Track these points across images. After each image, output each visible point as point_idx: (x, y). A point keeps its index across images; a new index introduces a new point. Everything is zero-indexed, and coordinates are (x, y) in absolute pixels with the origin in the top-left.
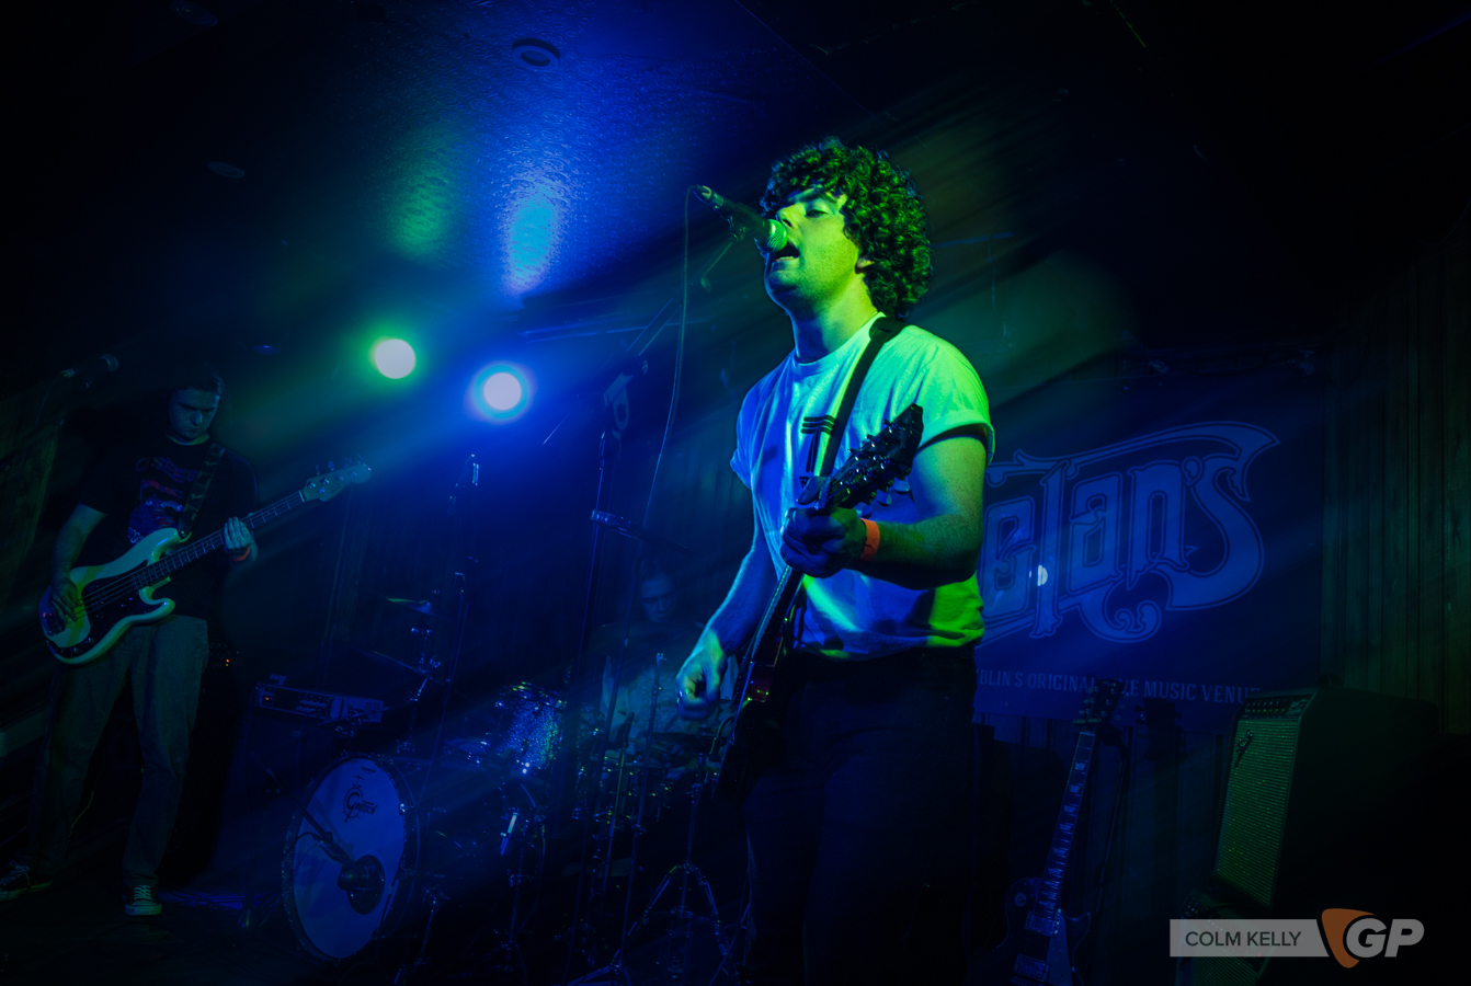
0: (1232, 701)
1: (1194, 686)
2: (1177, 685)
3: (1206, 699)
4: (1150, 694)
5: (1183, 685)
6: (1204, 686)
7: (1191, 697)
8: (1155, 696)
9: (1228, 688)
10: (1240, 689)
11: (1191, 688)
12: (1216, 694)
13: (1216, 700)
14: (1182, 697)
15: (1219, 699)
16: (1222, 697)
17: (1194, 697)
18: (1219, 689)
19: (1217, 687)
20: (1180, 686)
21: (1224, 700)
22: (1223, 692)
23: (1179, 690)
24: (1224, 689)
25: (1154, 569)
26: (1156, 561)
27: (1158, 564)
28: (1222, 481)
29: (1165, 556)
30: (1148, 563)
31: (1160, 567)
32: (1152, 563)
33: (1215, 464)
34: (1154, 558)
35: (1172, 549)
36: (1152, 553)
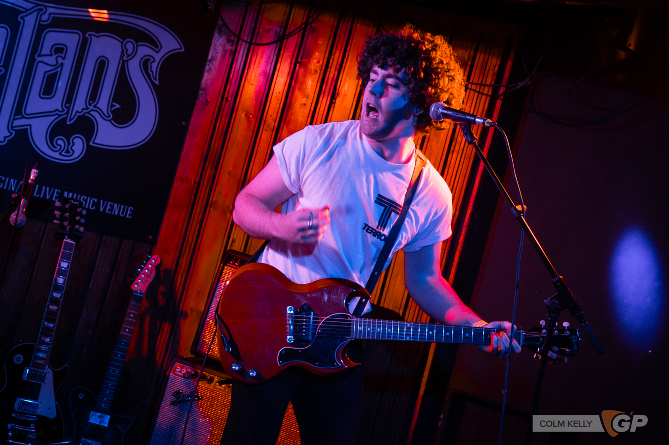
0: (116, 213)
1: (96, 200)
2: (85, 198)
3: (101, 210)
5: (89, 198)
6: (102, 201)
7: (92, 207)
9: (116, 205)
10: (122, 207)
11: (94, 201)
12: (108, 207)
13: (107, 212)
14: (87, 207)
15: (109, 211)
16: (111, 210)
17: (94, 208)
18: (111, 204)
19: (109, 203)
20: (87, 199)
21: (112, 212)
22: (112, 207)
23: (86, 201)
24: (114, 205)
25: (88, 113)
26: (91, 108)
27: (92, 110)
28: (145, 64)
29: (98, 106)
30: (85, 108)
31: (92, 113)
32: (88, 108)
33: (144, 51)
34: (90, 105)
35: (103, 102)
36: (90, 100)
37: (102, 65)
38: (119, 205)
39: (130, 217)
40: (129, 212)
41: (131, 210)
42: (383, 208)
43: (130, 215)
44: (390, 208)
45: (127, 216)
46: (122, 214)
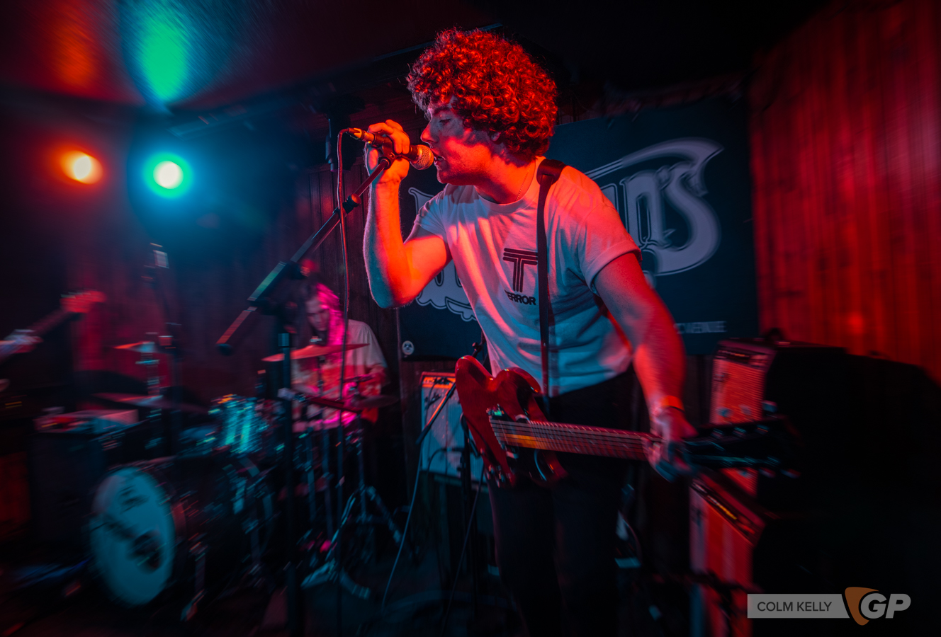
0: (707, 331)
6: (689, 324)
9: (704, 323)
15: (698, 331)
16: (700, 330)
18: (697, 324)
24: (702, 324)
25: (645, 248)
26: (646, 243)
27: (648, 245)
28: (685, 182)
29: (652, 239)
30: (641, 245)
31: (649, 247)
32: (643, 245)
33: (679, 171)
34: (644, 241)
35: (656, 232)
36: (642, 237)
37: (643, 203)
38: (708, 323)
42: (513, 263)
44: (519, 260)
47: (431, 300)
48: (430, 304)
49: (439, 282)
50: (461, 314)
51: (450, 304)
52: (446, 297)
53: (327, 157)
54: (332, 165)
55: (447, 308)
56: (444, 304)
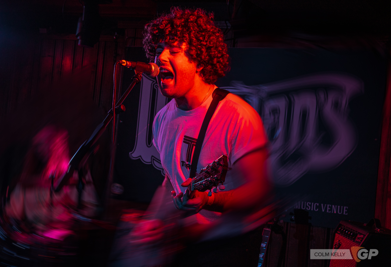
0: (335, 212)
1: (318, 204)
2: (310, 203)
3: (323, 211)
4: (297, 207)
5: (313, 203)
6: (322, 205)
7: (316, 209)
8: (299, 208)
9: (333, 206)
10: (339, 207)
11: (316, 205)
12: (328, 208)
13: (328, 211)
14: (312, 210)
15: (329, 211)
16: (331, 210)
17: (318, 210)
18: (329, 206)
19: (328, 205)
20: (311, 204)
21: (331, 212)
22: (331, 208)
23: (311, 206)
24: (332, 206)
38: (336, 206)
39: (347, 214)
40: (345, 211)
41: (346, 209)
42: (188, 145)
43: (346, 212)
44: (191, 144)
45: (344, 213)
46: (340, 212)
47: (140, 156)
48: (140, 159)
49: (149, 144)
50: (162, 170)
51: (154, 161)
52: (152, 156)
53: (77, 34)
54: (80, 41)
55: (152, 164)
56: (150, 161)
